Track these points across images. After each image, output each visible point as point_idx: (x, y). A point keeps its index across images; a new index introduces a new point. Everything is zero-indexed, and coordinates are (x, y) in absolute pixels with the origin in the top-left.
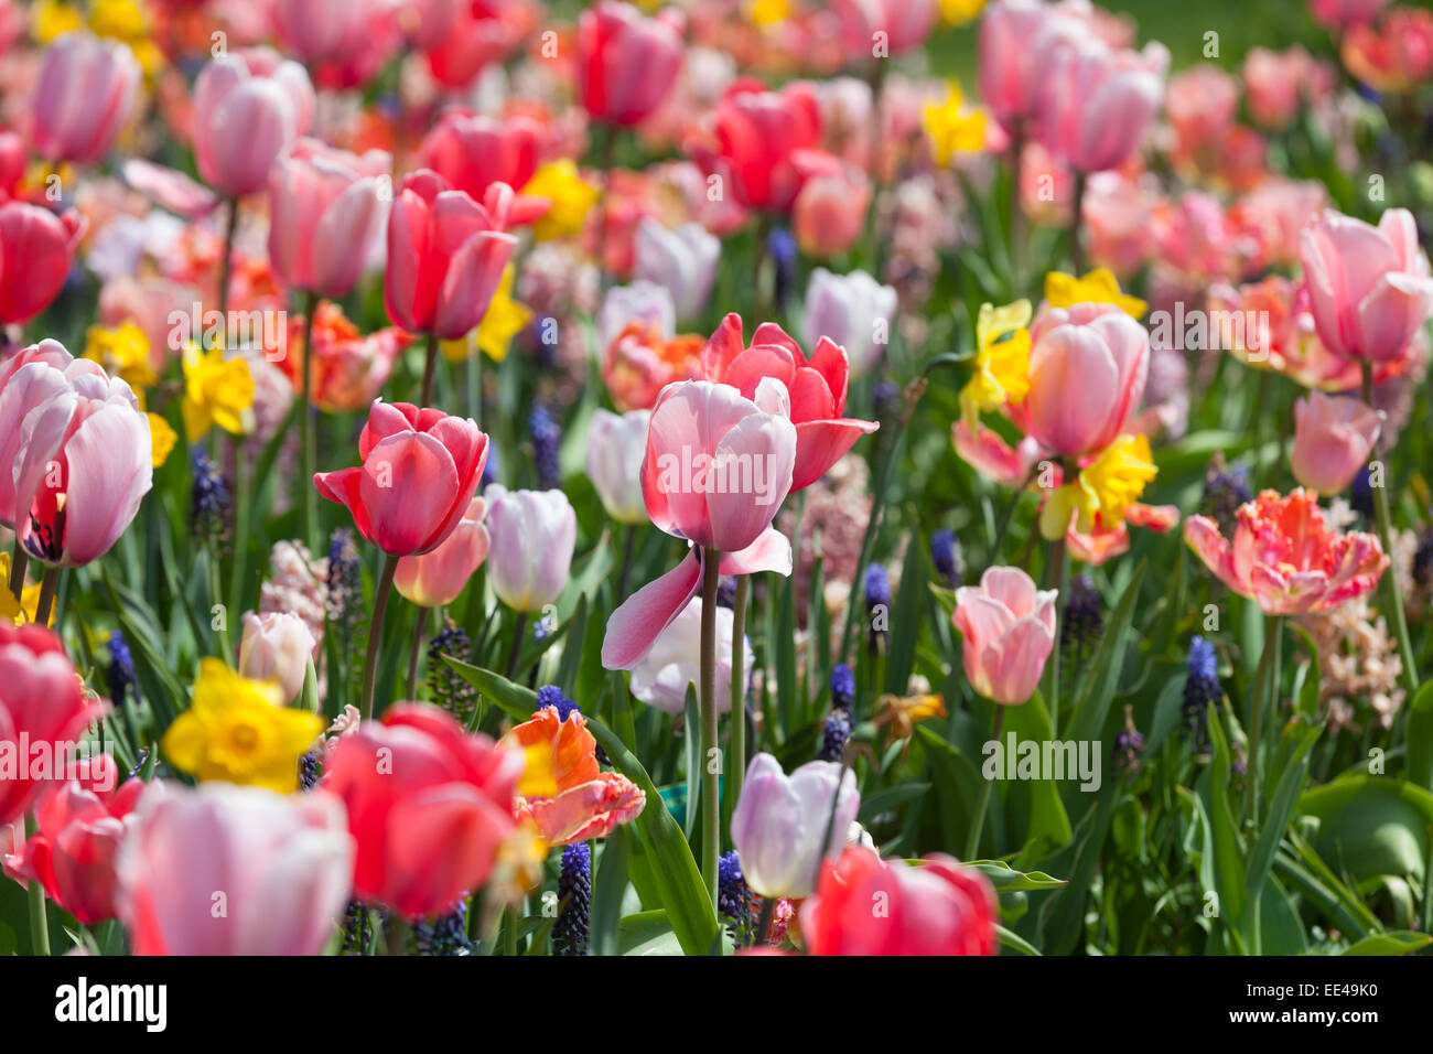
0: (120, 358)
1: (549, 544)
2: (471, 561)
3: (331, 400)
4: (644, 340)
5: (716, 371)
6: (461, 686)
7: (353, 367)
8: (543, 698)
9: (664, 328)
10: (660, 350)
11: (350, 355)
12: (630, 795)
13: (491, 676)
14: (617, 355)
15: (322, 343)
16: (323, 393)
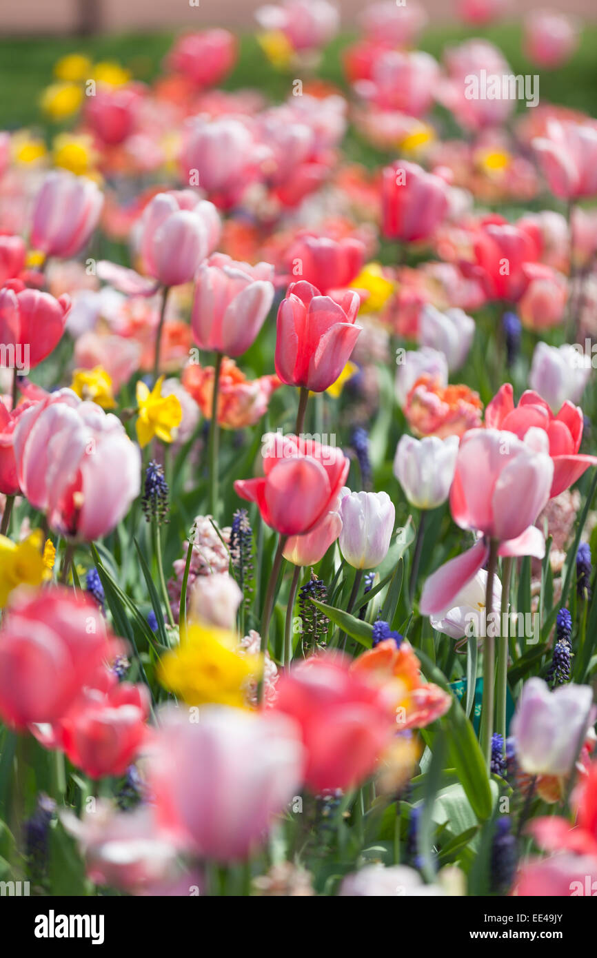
0: (93, 390)
1: (378, 526)
2: (330, 537)
3: (228, 422)
4: (431, 389)
5: (496, 422)
6: (320, 617)
7: (244, 401)
8: (376, 629)
9: (442, 379)
10: (441, 395)
11: (241, 393)
12: (440, 701)
13: (345, 614)
14: (412, 397)
15: (224, 384)
16: (224, 416)
